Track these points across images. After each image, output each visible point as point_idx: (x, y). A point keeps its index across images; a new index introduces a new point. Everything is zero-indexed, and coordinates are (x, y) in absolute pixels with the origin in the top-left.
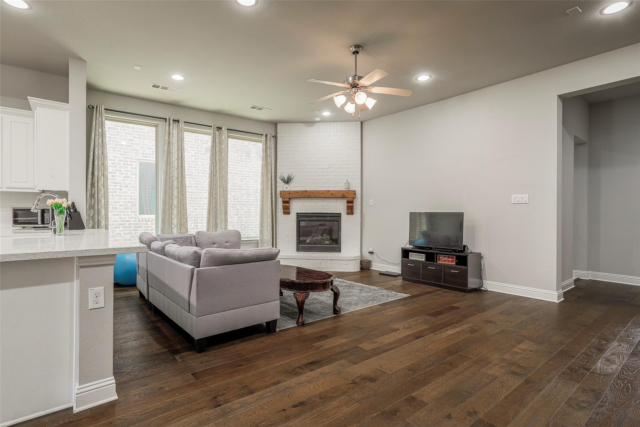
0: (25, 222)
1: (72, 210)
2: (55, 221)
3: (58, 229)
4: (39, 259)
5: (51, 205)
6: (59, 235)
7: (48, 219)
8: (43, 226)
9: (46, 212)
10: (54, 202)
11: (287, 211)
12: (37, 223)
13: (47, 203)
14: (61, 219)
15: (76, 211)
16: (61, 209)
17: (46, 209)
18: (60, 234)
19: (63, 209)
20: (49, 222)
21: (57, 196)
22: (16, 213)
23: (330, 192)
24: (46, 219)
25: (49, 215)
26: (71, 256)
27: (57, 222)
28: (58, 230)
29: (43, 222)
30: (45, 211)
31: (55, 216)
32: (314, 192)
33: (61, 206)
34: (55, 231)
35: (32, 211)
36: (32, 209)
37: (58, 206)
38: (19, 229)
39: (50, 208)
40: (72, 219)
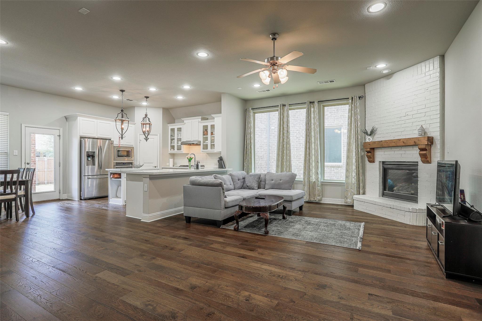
11: (372, 161)
23: (401, 140)
32: (388, 142)
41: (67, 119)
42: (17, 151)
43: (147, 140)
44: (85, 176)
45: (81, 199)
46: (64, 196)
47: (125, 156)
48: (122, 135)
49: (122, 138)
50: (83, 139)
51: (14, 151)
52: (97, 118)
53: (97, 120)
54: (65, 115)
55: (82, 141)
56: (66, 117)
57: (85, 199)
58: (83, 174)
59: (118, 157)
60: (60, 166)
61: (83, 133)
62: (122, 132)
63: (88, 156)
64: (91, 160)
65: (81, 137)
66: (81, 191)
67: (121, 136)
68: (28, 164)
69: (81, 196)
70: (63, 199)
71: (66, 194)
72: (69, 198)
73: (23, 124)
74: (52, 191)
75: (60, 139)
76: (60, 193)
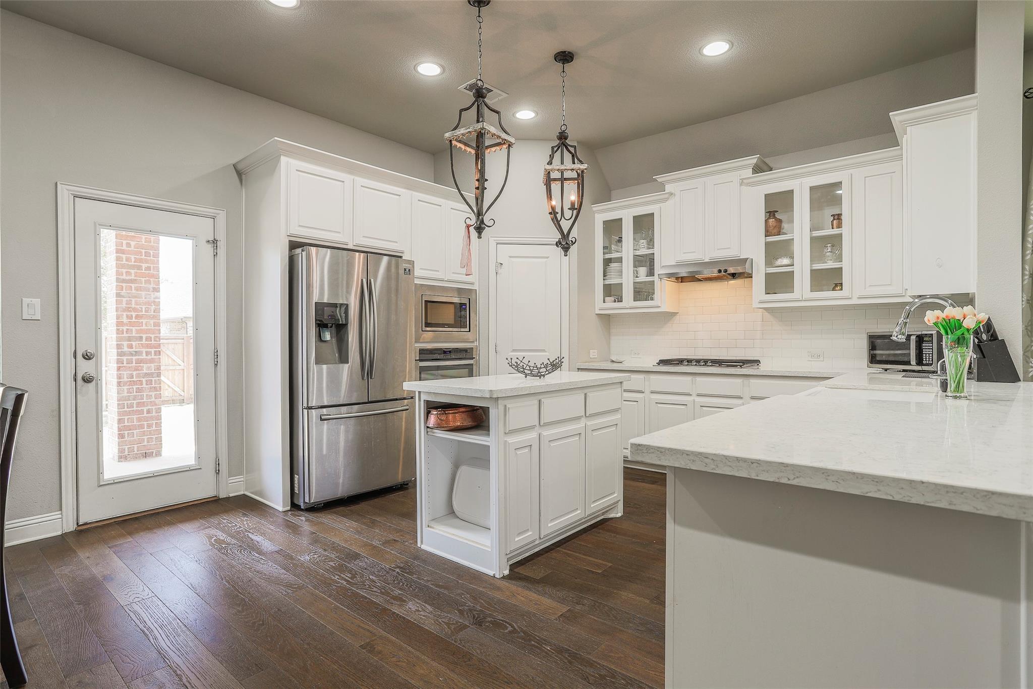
0: (887, 359)
1: (984, 337)
2: (944, 361)
3: (952, 382)
4: (890, 498)
5: (936, 324)
6: (955, 397)
7: (929, 354)
8: (919, 368)
9: (926, 341)
10: (942, 315)
12: (908, 363)
13: (926, 319)
14: (960, 359)
15: (994, 337)
16: (959, 333)
17: (926, 334)
18: (958, 395)
19: (966, 333)
20: (932, 361)
21: (950, 301)
22: (875, 342)
24: (926, 354)
25: (932, 346)
26: (1010, 514)
27: (950, 366)
28: (952, 386)
29: (920, 362)
30: (923, 338)
31: (946, 351)
33: (961, 326)
34: (944, 386)
35: (894, 338)
36: (894, 333)
37: (953, 326)
38: (878, 372)
39: (934, 332)
40: (984, 357)
41: (244, 177)
42: (37, 301)
43: (566, 249)
44: (309, 408)
45: (295, 506)
46: (233, 487)
47: (450, 326)
48: (479, 214)
49: (480, 229)
50: (303, 251)
51: (26, 301)
52: (351, 170)
53: (352, 177)
54: (234, 162)
55: (295, 258)
56: (240, 167)
57: (313, 509)
58: (301, 402)
59: (428, 329)
60: (216, 365)
61: (300, 226)
62: (479, 199)
63: (321, 325)
64: (334, 340)
65: (294, 245)
66: (295, 470)
67: (473, 220)
68: (87, 357)
69: (296, 491)
70: (231, 495)
71: (242, 476)
72: (252, 493)
73: (65, 184)
74: (189, 466)
75: (215, 254)
76: (218, 472)
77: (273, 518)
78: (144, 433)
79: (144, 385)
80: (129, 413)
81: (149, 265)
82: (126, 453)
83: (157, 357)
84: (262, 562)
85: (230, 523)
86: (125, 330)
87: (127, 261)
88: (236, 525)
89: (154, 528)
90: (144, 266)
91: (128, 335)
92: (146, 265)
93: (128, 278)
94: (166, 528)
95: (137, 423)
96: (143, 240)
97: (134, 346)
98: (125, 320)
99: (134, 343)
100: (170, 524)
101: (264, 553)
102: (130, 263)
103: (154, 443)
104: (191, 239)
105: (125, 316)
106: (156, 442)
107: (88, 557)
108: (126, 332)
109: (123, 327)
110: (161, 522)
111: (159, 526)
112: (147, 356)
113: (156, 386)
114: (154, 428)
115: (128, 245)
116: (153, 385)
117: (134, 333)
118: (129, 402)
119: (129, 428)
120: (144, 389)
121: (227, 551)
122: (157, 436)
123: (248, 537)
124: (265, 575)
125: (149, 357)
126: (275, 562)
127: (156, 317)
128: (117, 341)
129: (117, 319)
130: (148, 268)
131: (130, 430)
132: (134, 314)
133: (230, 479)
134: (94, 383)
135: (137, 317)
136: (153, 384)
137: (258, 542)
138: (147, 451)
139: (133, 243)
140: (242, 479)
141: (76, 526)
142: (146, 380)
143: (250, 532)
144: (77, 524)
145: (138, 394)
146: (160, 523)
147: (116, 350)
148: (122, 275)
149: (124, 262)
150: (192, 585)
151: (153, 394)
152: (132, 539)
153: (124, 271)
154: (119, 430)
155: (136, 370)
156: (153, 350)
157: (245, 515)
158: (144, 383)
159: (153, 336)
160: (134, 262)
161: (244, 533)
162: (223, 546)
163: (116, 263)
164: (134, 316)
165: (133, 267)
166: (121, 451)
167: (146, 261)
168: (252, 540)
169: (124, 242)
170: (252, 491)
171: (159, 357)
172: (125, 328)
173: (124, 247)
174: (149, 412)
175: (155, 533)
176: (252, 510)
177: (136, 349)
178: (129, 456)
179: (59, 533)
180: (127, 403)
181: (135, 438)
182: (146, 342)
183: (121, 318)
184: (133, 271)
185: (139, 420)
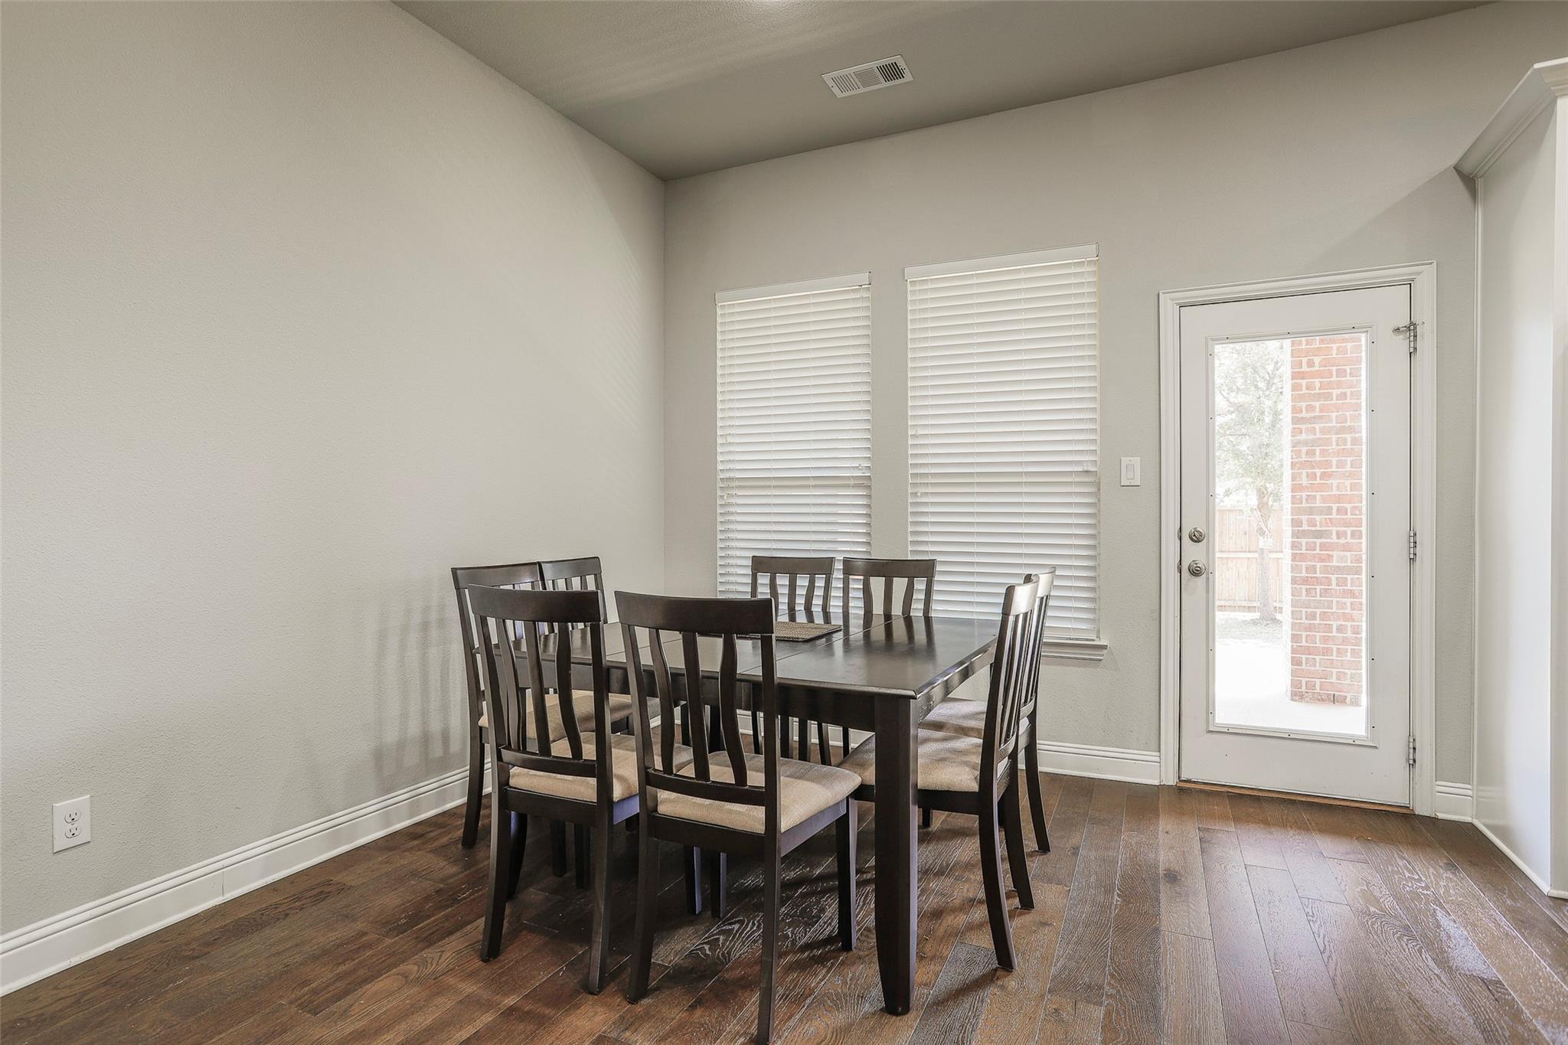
41: (1477, 184)
42: (1136, 461)
46: (1446, 801)
51: (1125, 460)
54: (1453, 161)
56: (1467, 167)
60: (1412, 560)
68: (1196, 538)
70: (1441, 816)
71: (1469, 787)
72: (1487, 826)
73: (1169, 293)
74: (1354, 738)
75: (1412, 350)
76: (1412, 764)
77: (1513, 899)
78: (1332, 663)
79: (1334, 586)
80: (1310, 628)
81: (1343, 391)
82: (1304, 689)
83: (1357, 541)
84: (1437, 985)
85: (1409, 871)
86: (1304, 497)
87: (1307, 389)
88: (1420, 880)
89: (1273, 825)
90: (1335, 392)
91: (1308, 505)
92: (1339, 391)
93: (1309, 415)
94: (1291, 833)
95: (1322, 646)
96: (1334, 352)
97: (1318, 523)
98: (1305, 482)
99: (1318, 518)
100: (1303, 827)
101: (1450, 968)
102: (1312, 392)
103: (1349, 682)
104: (1364, 332)
105: (1304, 475)
106: (1351, 681)
107: (1167, 832)
108: (1307, 500)
109: (1301, 492)
110: (1290, 819)
111: (1284, 824)
112: (1338, 538)
113: (1354, 588)
114: (1349, 657)
115: (1311, 364)
116: (1349, 587)
117: (1318, 502)
118: (1309, 610)
119: (1308, 651)
120: (1333, 591)
121: (1373, 924)
122: (1354, 671)
123: (1434, 915)
124: (1428, 1017)
125: (1342, 541)
126: (1469, 1002)
127: (1355, 475)
128: (1292, 514)
129: (1292, 481)
130: (1343, 396)
131: (1310, 655)
132: (1318, 472)
133: (1438, 783)
134: (1204, 575)
135: (1324, 475)
136: (1349, 585)
137: (1449, 937)
138: (1336, 693)
139: (1317, 360)
140: (1470, 793)
141: (1177, 780)
142: (1337, 578)
143: (1443, 908)
144: (1179, 778)
145: (1322, 599)
146: (1287, 819)
147: (1291, 528)
148: (1301, 411)
149: (1304, 391)
150: (1275, 954)
151: (1348, 601)
152: (1234, 830)
153: (1304, 405)
154: (1294, 651)
155: (1322, 560)
156: (1349, 530)
157: (1451, 866)
158: (1334, 582)
159: (1349, 506)
160: (1319, 389)
161: (1427, 903)
162: (1372, 909)
163: (1292, 395)
164: (1318, 475)
165: (1318, 397)
166: (1295, 684)
167: (1339, 385)
168: (1439, 926)
169: (1305, 360)
170: (1490, 822)
171: (1359, 541)
172: (1304, 494)
173: (1305, 368)
174: (1340, 629)
175: (1271, 833)
176: (1472, 864)
177: (1320, 527)
178: (1307, 695)
179: (1156, 783)
180: (1307, 612)
181: (1318, 668)
182: (1338, 516)
183: (1298, 479)
184: (1317, 404)
185: (1325, 640)
